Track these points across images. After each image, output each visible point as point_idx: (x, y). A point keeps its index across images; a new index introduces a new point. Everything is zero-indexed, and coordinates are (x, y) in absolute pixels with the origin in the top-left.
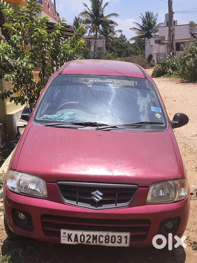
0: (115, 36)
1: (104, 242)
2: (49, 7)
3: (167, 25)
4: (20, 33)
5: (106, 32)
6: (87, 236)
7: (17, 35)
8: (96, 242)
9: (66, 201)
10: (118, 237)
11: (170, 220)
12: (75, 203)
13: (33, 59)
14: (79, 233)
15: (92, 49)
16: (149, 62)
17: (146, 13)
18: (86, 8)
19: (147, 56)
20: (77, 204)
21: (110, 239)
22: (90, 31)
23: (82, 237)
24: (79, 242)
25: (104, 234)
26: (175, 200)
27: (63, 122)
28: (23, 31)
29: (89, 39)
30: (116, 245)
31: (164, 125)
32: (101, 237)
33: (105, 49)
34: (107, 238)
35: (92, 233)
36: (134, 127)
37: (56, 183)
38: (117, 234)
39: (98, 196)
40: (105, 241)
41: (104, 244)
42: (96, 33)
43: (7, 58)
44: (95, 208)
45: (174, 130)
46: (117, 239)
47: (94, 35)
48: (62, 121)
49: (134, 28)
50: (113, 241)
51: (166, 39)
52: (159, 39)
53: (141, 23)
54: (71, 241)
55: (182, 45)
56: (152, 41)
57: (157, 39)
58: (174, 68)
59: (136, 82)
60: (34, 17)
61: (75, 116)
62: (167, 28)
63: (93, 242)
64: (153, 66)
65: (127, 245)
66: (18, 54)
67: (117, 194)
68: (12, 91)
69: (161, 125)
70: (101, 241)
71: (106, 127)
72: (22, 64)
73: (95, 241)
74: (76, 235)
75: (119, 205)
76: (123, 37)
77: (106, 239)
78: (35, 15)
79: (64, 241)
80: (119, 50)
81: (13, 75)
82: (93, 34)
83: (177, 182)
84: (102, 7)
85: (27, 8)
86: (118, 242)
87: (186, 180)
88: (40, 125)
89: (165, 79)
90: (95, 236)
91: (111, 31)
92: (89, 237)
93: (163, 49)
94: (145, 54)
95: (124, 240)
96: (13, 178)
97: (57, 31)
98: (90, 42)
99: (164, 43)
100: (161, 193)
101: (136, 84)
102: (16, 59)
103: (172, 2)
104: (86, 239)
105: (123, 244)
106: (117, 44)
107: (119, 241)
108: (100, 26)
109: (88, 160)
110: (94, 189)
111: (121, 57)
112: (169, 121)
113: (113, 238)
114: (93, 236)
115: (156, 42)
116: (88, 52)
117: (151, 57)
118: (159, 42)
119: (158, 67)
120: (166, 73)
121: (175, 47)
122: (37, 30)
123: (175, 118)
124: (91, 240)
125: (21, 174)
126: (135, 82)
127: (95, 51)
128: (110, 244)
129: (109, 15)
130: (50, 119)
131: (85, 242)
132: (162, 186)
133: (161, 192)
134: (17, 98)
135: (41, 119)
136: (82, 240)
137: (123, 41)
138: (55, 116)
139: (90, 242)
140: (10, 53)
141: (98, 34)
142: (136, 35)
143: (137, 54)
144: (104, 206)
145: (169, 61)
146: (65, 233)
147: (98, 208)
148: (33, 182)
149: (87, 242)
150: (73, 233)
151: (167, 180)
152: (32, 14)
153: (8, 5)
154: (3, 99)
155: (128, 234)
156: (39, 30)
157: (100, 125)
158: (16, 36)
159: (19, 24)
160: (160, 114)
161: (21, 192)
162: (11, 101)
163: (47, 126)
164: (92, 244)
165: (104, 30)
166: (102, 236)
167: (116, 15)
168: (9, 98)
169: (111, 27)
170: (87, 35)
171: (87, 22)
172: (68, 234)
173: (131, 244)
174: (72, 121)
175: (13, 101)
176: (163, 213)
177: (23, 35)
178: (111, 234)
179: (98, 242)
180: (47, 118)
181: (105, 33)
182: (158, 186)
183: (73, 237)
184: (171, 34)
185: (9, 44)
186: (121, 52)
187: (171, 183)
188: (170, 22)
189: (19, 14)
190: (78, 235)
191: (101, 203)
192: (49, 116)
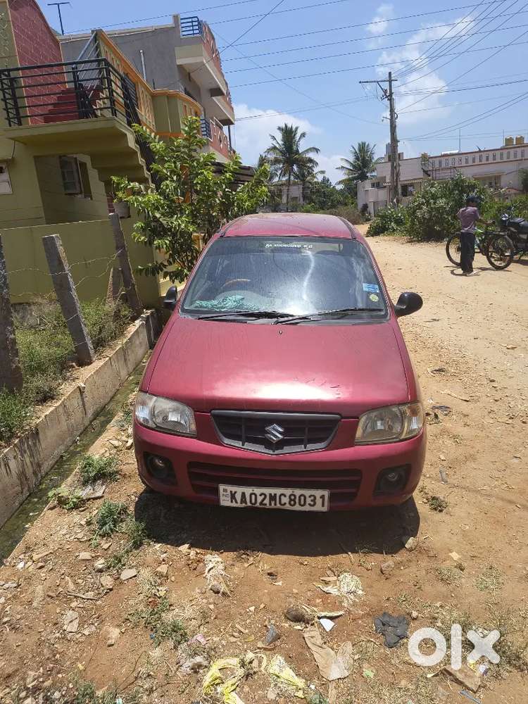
0: (315, 180)
1: (288, 505)
2: (221, 141)
3: (389, 160)
4: (175, 178)
5: (303, 175)
6: (261, 495)
7: (171, 181)
8: (275, 504)
9: (227, 441)
10: (310, 497)
11: (392, 470)
12: (238, 444)
13: (194, 216)
14: (248, 491)
15: (284, 200)
16: (363, 214)
17: (359, 144)
18: (274, 142)
19: (360, 206)
20: (243, 445)
21: (297, 500)
22: (280, 175)
23: (253, 496)
24: (249, 504)
25: (288, 492)
26: (403, 437)
27: (224, 312)
28: (178, 175)
29: (280, 186)
30: (307, 508)
31: (383, 313)
32: (282, 497)
33: (302, 199)
34: (293, 497)
35: (267, 491)
36: (336, 317)
37: (210, 412)
38: (307, 493)
39: (276, 432)
40: (290, 503)
41: (288, 507)
42: (290, 178)
43: (158, 215)
44: (271, 452)
45: (400, 319)
46: (309, 501)
47: (286, 180)
48: (223, 310)
49: (342, 167)
50: (302, 503)
51: (388, 180)
52: (377, 181)
53: (352, 159)
54: (236, 502)
55: (410, 189)
56: (367, 185)
57: (374, 180)
58: (399, 222)
59: (341, 245)
60: (194, 154)
61: (244, 302)
62: (390, 164)
63: (270, 504)
64: (368, 220)
65: (325, 509)
66: (173, 210)
67: (307, 429)
68: (166, 263)
69: (379, 313)
70: (283, 502)
71: (291, 318)
72: (179, 225)
73: (273, 503)
74: (243, 494)
75: (310, 447)
76: (326, 181)
77: (291, 500)
78: (195, 150)
79: (225, 501)
80: (322, 199)
81: (166, 241)
82: (284, 179)
83: (405, 408)
84: (297, 138)
85: (183, 140)
86: (309, 504)
87: (419, 404)
88: (190, 317)
89: (386, 238)
90: (273, 495)
91: (309, 173)
92: (263, 496)
93: (383, 195)
94: (357, 204)
95: (319, 501)
96: (144, 404)
97: (228, 175)
98: (281, 191)
99: (385, 187)
100: (379, 425)
101: (341, 249)
102: (172, 217)
103: (395, 126)
104: (260, 499)
105: (318, 507)
106: (318, 191)
107: (312, 503)
108: (295, 167)
109: (262, 373)
110: (271, 421)
111: (323, 210)
112: (392, 305)
113: (302, 498)
114: (270, 494)
115: (373, 185)
116: (279, 204)
117: (365, 207)
118: (377, 185)
119: (376, 221)
120: (387, 229)
121: (400, 191)
122: (202, 173)
123: (402, 300)
124: (267, 501)
125: (155, 398)
126: (339, 246)
127: (287, 203)
128: (297, 508)
129: (307, 151)
130: (206, 307)
131: (258, 505)
132: (381, 414)
133: (379, 423)
134: (173, 272)
135: (192, 308)
136: (253, 501)
137: (327, 187)
138: (215, 302)
139: (266, 505)
140: (163, 208)
141: (292, 178)
142: (345, 177)
143: (346, 204)
144: (287, 449)
145: (392, 212)
146: (225, 490)
147: (276, 452)
148: (175, 410)
149: (261, 503)
150: (239, 490)
151: (387, 406)
152: (190, 150)
153: (158, 137)
154: (154, 275)
155: (326, 493)
156: (205, 173)
157: (283, 316)
158: (168, 182)
159: (173, 165)
160: (377, 294)
161: (157, 427)
162: (165, 277)
163: (199, 319)
164: (268, 506)
165: (300, 172)
166: (285, 496)
167: (317, 150)
168: (161, 274)
169: (309, 167)
170: (276, 179)
171: (276, 161)
172: (231, 492)
173: (331, 508)
174: (239, 310)
175: (168, 278)
176: (382, 459)
177: (178, 180)
178: (298, 492)
179: (278, 505)
180: (201, 307)
181: (302, 177)
182: (373, 414)
183: (238, 497)
184: (395, 173)
185: (160, 194)
186: (324, 202)
187: (395, 409)
188: (393, 154)
189: (172, 150)
190: (246, 494)
191: (280, 444)
192: (204, 303)
